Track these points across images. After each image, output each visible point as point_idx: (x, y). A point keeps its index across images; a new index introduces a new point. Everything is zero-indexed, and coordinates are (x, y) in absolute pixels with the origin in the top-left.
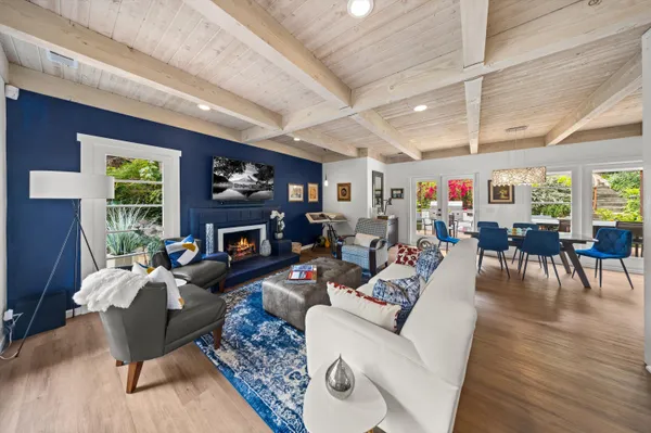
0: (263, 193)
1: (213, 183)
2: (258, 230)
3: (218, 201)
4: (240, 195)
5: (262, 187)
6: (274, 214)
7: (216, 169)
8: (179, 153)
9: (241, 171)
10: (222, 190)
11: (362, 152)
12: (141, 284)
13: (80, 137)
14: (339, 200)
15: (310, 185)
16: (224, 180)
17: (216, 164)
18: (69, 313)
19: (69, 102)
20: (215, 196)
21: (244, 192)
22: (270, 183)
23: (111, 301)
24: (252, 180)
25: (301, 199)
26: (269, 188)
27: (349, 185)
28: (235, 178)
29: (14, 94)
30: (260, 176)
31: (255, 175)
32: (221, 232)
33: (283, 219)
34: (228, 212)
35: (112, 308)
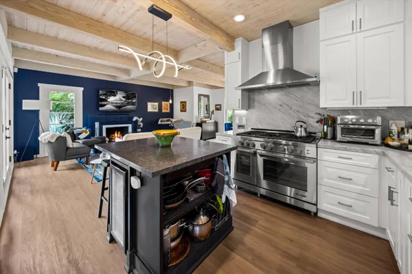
0: (129, 107)
1: (99, 102)
2: (127, 127)
3: (102, 111)
4: (114, 108)
5: (128, 104)
6: (135, 119)
7: (101, 95)
8: (82, 89)
9: (115, 95)
10: (104, 105)
11: (190, 83)
12: (58, 136)
13: (39, 85)
14: (181, 111)
15: (163, 103)
16: (105, 100)
17: (101, 92)
18: (35, 156)
19: (35, 71)
20: (101, 109)
21: (116, 107)
22: (134, 101)
23: (49, 139)
24: (121, 100)
25: (157, 111)
26: (133, 104)
27: (185, 102)
28: (111, 99)
29: (16, 71)
30: (127, 97)
31: (123, 97)
32: (104, 127)
33: (142, 122)
34: (108, 117)
35: (49, 142)
